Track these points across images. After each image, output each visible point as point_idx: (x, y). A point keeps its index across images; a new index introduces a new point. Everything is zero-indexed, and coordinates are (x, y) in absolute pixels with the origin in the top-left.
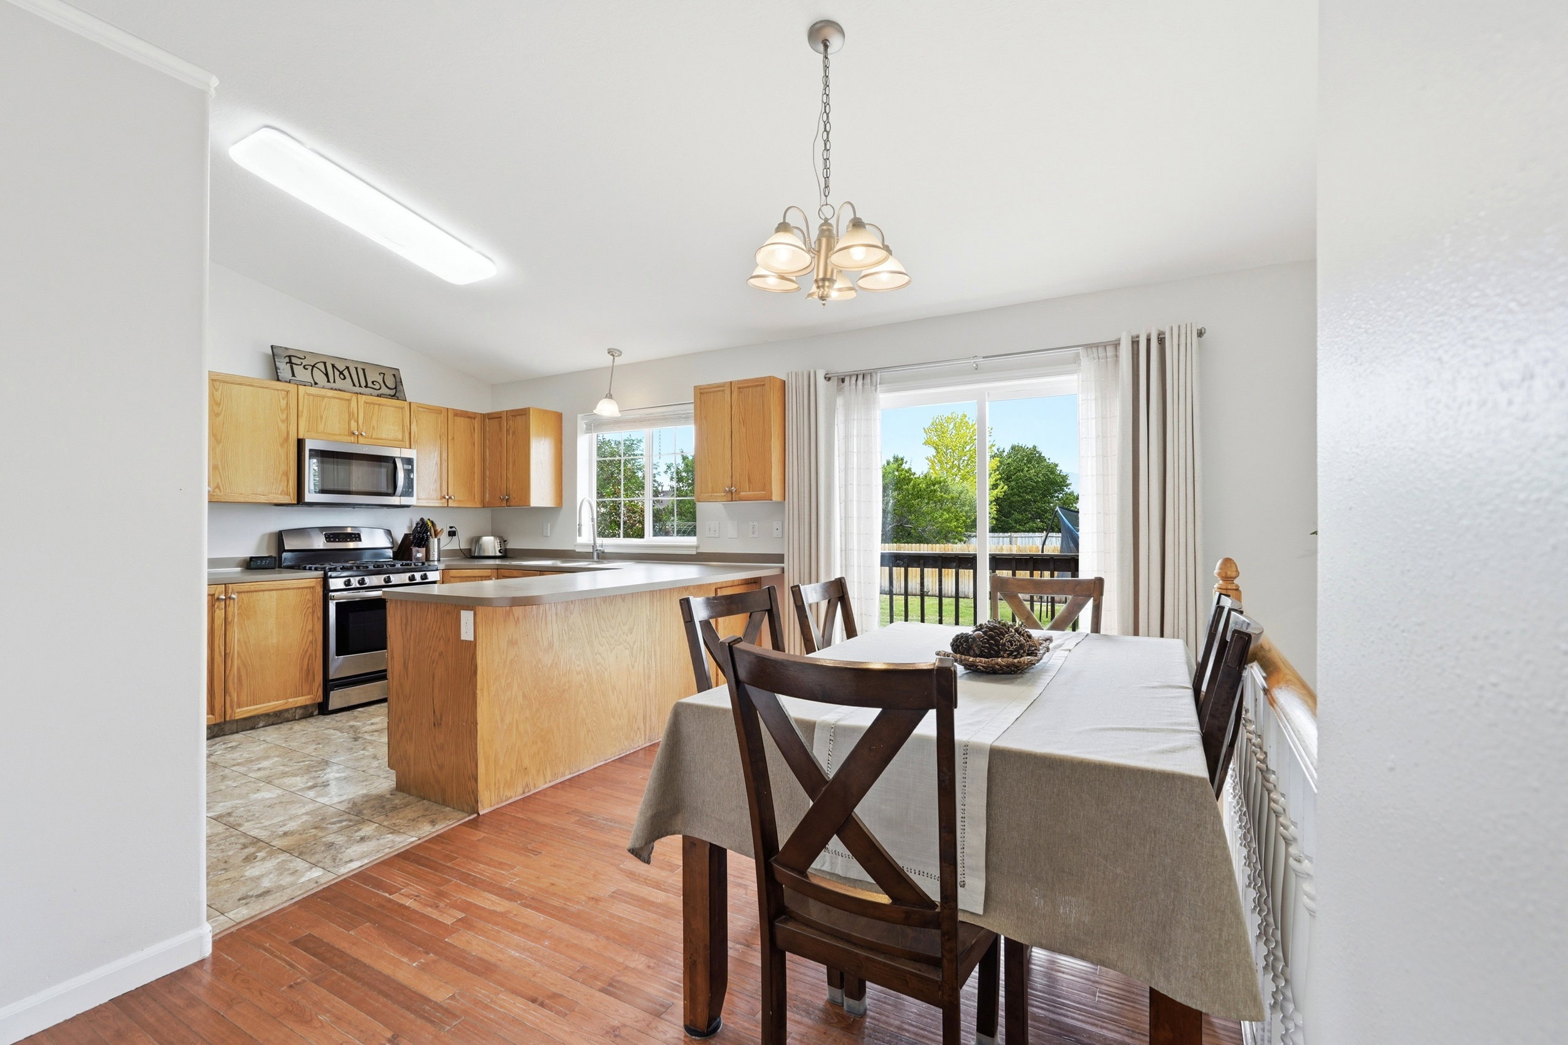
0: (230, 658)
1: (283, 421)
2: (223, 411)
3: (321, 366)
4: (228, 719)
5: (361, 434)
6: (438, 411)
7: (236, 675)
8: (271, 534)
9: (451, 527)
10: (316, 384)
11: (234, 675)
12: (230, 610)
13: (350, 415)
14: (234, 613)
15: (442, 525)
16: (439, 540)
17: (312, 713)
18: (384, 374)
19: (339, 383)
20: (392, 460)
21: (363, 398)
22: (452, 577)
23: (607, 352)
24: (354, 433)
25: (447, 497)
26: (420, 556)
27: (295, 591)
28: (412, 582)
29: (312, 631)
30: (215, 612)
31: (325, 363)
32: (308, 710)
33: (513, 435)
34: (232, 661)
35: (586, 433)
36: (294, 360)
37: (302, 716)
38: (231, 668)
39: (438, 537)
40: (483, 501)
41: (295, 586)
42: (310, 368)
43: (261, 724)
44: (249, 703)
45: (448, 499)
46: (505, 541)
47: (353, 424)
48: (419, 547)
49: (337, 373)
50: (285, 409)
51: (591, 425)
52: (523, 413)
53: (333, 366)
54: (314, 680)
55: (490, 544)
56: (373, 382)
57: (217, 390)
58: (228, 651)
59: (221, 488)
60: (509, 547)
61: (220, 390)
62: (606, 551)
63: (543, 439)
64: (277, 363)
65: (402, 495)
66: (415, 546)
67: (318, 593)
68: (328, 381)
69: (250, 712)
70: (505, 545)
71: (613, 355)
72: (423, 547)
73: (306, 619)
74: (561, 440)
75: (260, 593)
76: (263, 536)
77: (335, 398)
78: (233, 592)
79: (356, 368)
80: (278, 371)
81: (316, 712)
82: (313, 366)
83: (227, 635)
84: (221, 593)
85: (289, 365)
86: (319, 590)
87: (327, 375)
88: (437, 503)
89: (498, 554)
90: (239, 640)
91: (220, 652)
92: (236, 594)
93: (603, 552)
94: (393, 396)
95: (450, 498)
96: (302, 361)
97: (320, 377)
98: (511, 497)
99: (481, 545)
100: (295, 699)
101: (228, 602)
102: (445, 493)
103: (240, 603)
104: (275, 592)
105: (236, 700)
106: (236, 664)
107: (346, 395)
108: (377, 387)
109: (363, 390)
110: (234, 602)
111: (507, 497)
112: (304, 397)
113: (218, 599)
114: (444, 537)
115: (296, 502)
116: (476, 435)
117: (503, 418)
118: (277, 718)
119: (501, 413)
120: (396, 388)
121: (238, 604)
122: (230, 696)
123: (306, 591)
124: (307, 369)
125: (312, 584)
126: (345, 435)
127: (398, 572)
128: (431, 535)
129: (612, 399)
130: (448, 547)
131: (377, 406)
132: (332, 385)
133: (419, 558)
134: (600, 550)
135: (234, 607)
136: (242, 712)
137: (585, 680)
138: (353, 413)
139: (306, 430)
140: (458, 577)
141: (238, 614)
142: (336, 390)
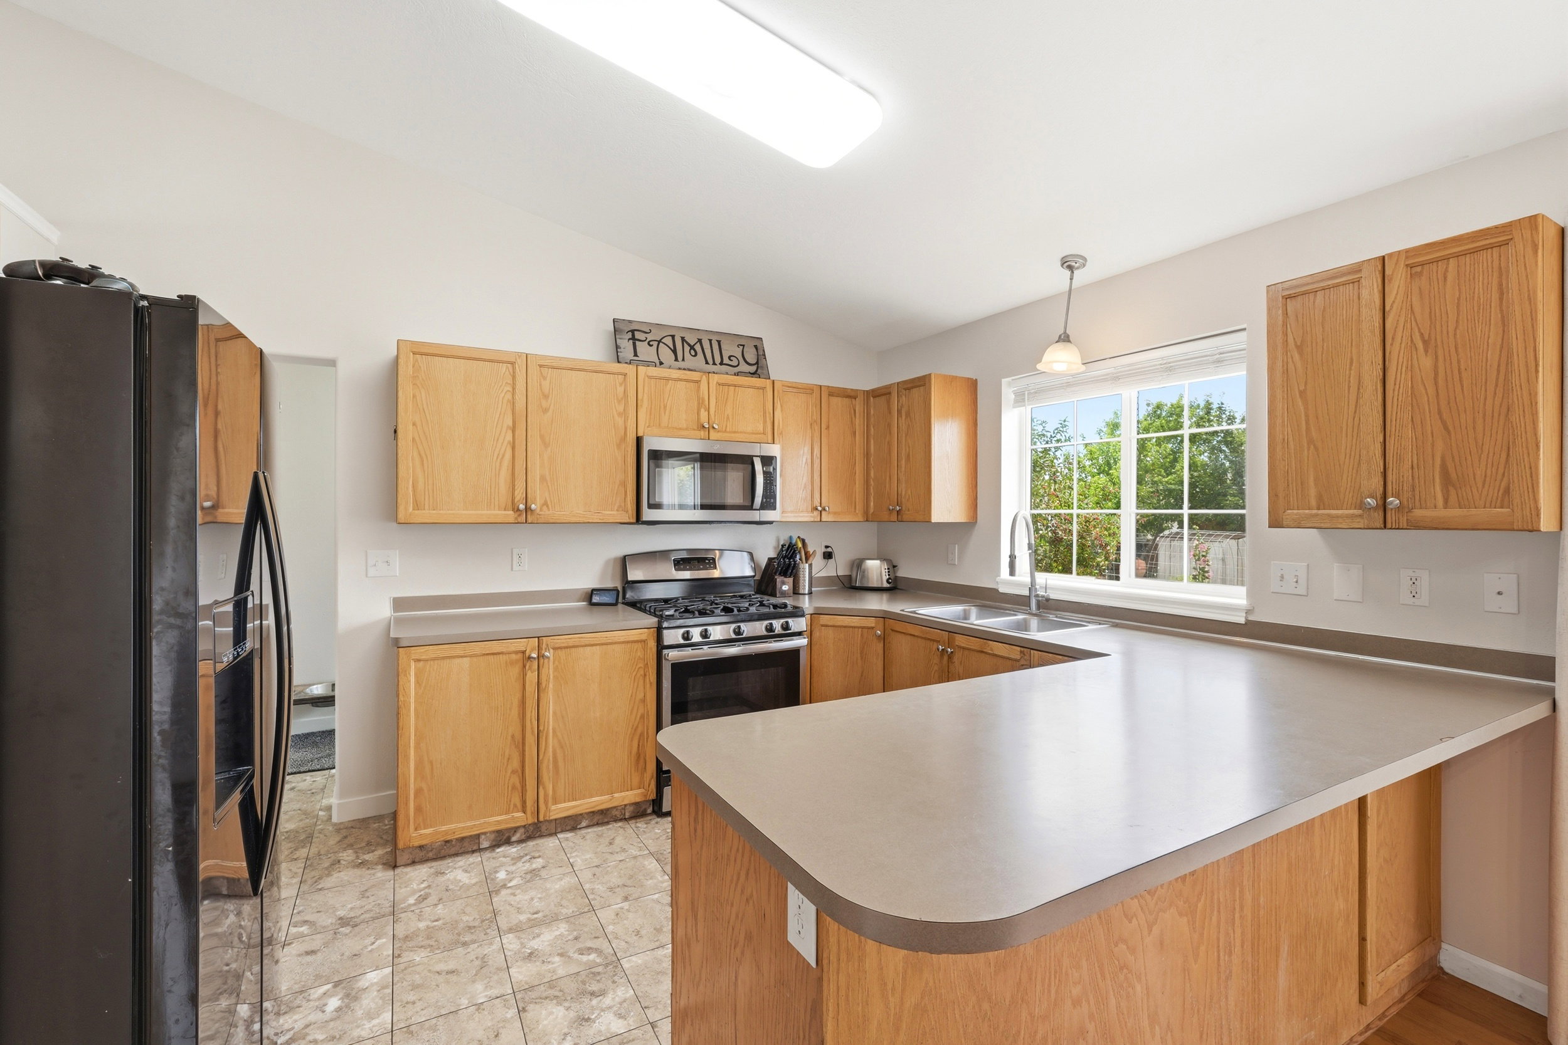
0: (544, 738)
1: (620, 414)
2: (552, 405)
3: (668, 341)
4: (541, 819)
5: (713, 428)
6: (808, 390)
7: (551, 759)
8: (615, 559)
9: (827, 547)
10: (661, 363)
11: (549, 760)
12: (544, 672)
13: (701, 402)
14: (548, 676)
15: (816, 546)
16: (810, 566)
17: (645, 810)
18: (744, 346)
19: (690, 361)
20: (748, 460)
21: (715, 378)
22: (822, 626)
23: (1059, 264)
24: (703, 426)
25: (820, 508)
26: (785, 589)
27: (623, 645)
28: (770, 635)
29: (643, 701)
30: (526, 675)
31: (673, 337)
32: (640, 807)
33: (906, 417)
34: (546, 741)
35: (1014, 407)
36: (638, 335)
37: (633, 815)
38: (545, 750)
39: (809, 562)
40: (866, 513)
41: (622, 639)
42: (655, 344)
43: (584, 824)
44: (567, 798)
45: (821, 512)
46: (894, 567)
47: (704, 415)
48: (786, 577)
49: (687, 348)
50: (622, 399)
51: (1024, 394)
52: (922, 382)
53: (683, 339)
54: (645, 768)
55: (876, 570)
56: (729, 357)
57: (545, 378)
58: (541, 728)
59: (550, 506)
60: (901, 573)
61: (548, 378)
62: (1052, 596)
63: (950, 419)
64: (618, 340)
65: (763, 507)
66: (780, 574)
67: (651, 649)
68: (676, 360)
69: (568, 810)
70: (895, 572)
71: (1070, 268)
72: (790, 577)
73: (636, 684)
74: (976, 420)
75: (581, 649)
76: (607, 562)
77: (681, 380)
78: (547, 649)
79: (710, 341)
80: (618, 350)
81: (650, 811)
82: (659, 342)
83: (541, 705)
84: (532, 650)
85: (631, 341)
86: (652, 644)
87: (674, 351)
88: (807, 517)
89: (886, 585)
90: (555, 713)
91: (532, 728)
92: (552, 651)
93: (1048, 600)
94: (754, 374)
95: (824, 509)
96: (646, 335)
97: (666, 354)
98: (904, 509)
99: (864, 572)
100: (623, 794)
101: (541, 661)
102: (817, 503)
103: (557, 663)
104: (598, 647)
105: (550, 793)
106: (551, 747)
107: (695, 376)
108: (735, 363)
109: (718, 368)
110: (549, 662)
111: (898, 508)
112: (644, 379)
113: (530, 658)
114: (817, 561)
115: (634, 521)
116: (858, 421)
117: (893, 394)
118: (602, 817)
119: (889, 386)
120: (757, 363)
121: (553, 664)
122: (544, 788)
123: (636, 646)
124: (651, 346)
125: (644, 637)
126: (694, 430)
127: (752, 619)
128: (800, 559)
129: (1069, 341)
130: (823, 574)
131: (732, 388)
132: (680, 364)
133: (785, 591)
134: (1043, 596)
135: (549, 669)
136: (559, 810)
137: (1091, 1017)
138: (703, 400)
139: (647, 425)
140: (831, 626)
141: (554, 677)
142: (684, 369)
